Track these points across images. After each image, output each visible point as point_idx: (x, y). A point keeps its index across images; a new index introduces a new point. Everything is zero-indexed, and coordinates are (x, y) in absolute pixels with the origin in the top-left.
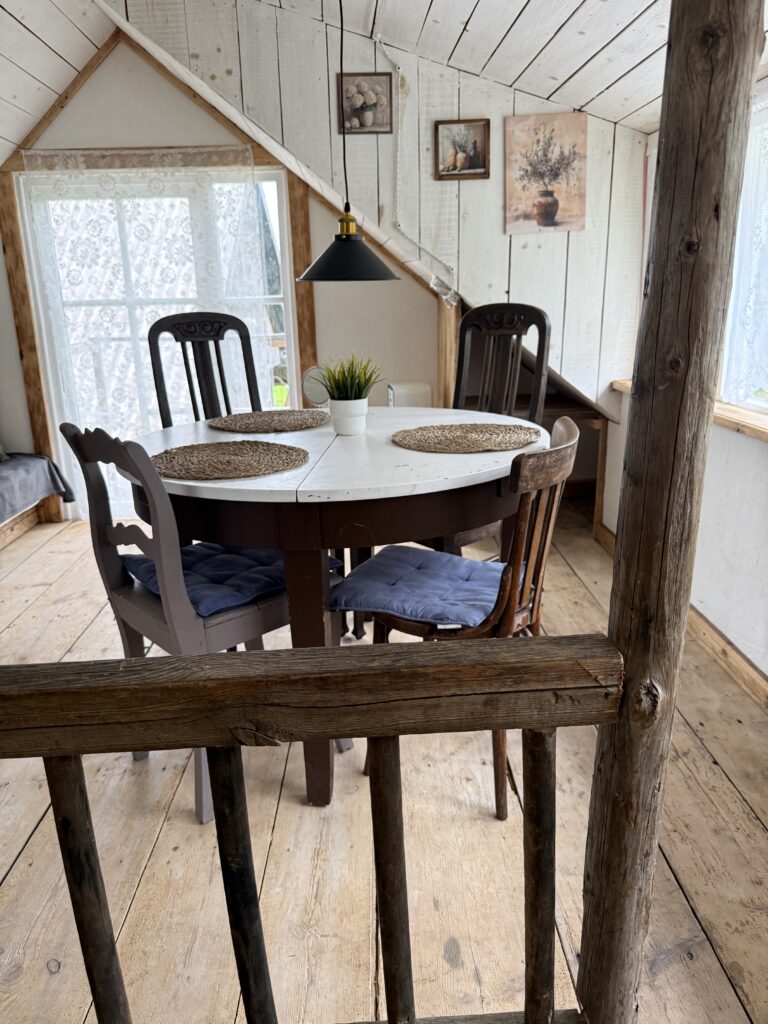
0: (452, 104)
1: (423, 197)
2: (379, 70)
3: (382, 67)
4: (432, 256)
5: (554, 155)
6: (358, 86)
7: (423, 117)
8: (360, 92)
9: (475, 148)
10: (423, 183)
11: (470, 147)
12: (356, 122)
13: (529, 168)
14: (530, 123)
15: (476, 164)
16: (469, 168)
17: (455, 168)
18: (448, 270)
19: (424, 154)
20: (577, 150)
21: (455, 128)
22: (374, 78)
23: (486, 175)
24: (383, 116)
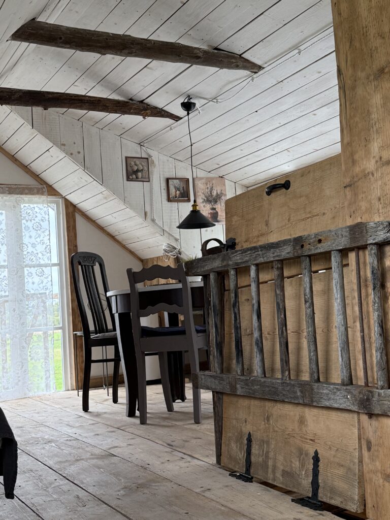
0: (173, 172)
1: (164, 208)
2: (143, 157)
3: (144, 156)
4: (169, 234)
5: (214, 194)
6: (135, 162)
7: (162, 176)
8: (136, 165)
9: (183, 189)
10: (163, 203)
11: (181, 189)
12: (134, 176)
13: (205, 199)
14: (204, 181)
15: (185, 196)
16: (182, 198)
17: (176, 197)
18: (176, 240)
19: (163, 191)
20: (223, 192)
21: (175, 181)
22: (141, 159)
23: (189, 200)
24: (145, 174)
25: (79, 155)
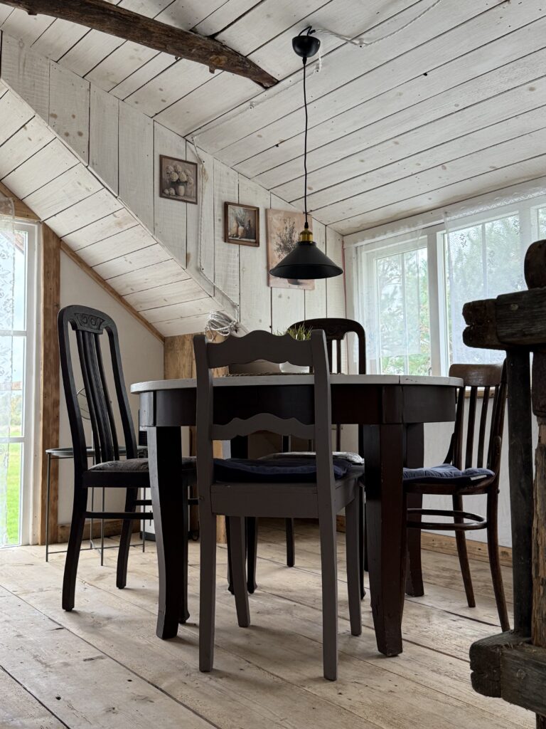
0: (234, 193)
1: (217, 252)
2: (188, 160)
3: (191, 158)
4: (223, 295)
5: (295, 238)
6: (174, 167)
7: (217, 198)
8: (176, 171)
9: (250, 225)
10: (217, 242)
11: (246, 224)
12: (173, 191)
13: (282, 244)
14: (281, 215)
15: (250, 236)
16: (246, 238)
17: (237, 236)
18: (234, 306)
19: (217, 222)
21: (237, 208)
22: (186, 164)
23: (257, 244)
24: (191, 191)
25: (80, 138)
